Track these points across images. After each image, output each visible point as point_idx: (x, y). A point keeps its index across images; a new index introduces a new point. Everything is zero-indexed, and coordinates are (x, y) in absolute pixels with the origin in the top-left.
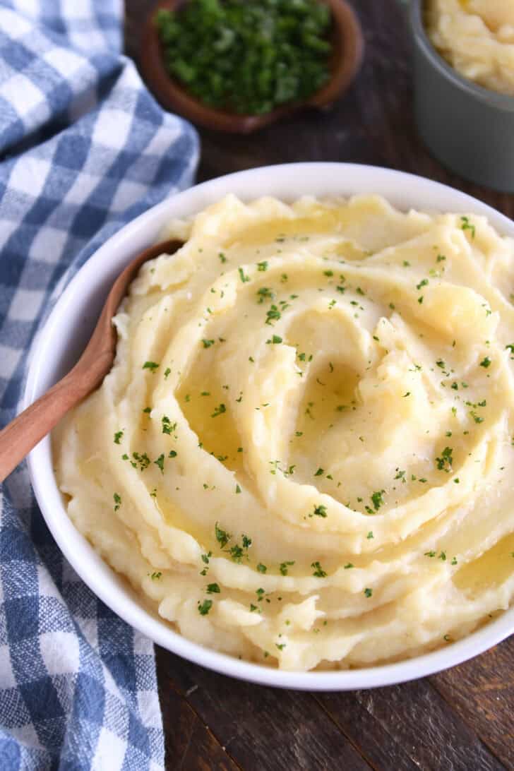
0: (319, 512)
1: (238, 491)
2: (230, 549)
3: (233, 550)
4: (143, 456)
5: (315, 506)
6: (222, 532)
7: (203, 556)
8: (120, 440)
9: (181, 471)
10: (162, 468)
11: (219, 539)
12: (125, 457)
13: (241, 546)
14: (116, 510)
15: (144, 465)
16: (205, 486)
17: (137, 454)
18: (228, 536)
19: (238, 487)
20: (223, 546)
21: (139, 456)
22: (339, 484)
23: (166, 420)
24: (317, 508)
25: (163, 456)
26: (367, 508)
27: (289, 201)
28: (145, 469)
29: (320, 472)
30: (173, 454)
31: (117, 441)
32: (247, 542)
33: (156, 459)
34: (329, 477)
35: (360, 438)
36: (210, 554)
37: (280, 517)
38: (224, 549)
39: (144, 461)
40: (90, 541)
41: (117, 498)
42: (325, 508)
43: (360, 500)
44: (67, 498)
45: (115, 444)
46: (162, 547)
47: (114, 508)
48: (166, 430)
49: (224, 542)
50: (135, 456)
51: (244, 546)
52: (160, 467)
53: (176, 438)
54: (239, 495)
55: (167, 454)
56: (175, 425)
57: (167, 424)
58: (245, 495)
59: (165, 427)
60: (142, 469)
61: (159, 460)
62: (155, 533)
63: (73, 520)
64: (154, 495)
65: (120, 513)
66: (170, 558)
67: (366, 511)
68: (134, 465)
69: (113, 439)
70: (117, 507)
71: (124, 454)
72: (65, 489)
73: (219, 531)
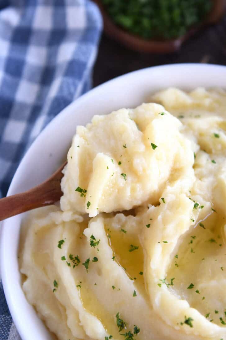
0: (188, 322)
1: (135, 295)
2: (125, 333)
3: (127, 334)
4: (76, 258)
5: (185, 317)
6: (121, 320)
7: (106, 338)
8: (62, 245)
9: (99, 272)
10: (87, 268)
11: (118, 325)
12: (63, 258)
13: (133, 332)
14: (54, 291)
15: (76, 263)
16: (113, 287)
17: (72, 255)
18: (125, 323)
19: (135, 292)
20: (120, 331)
21: (74, 257)
22: (204, 298)
23: (93, 237)
24: (187, 318)
25: (88, 260)
26: (221, 319)
27: (187, 91)
28: (75, 267)
29: (191, 286)
30: (96, 259)
31: (59, 246)
32: (137, 331)
33: (84, 262)
34: (197, 292)
35: (221, 268)
36: (111, 337)
37: (160, 318)
38: (121, 332)
39: (76, 261)
40: (35, 309)
41: (56, 284)
42: (192, 320)
43: (216, 312)
44: (24, 278)
45: (58, 248)
46: (81, 324)
47: (53, 289)
48: (92, 244)
49: (122, 328)
50: (71, 257)
51: (134, 333)
52: (86, 267)
53: (98, 250)
54: (135, 297)
55: (91, 259)
56: (98, 242)
57: (94, 240)
58: (140, 298)
59: (92, 242)
60: (74, 266)
61: (86, 262)
62: (77, 314)
63: (25, 294)
64: (79, 286)
65: (56, 294)
66: (84, 332)
67: (220, 321)
68: (69, 265)
69: (58, 244)
70: (54, 290)
71: (63, 256)
72: (23, 271)
73: (119, 319)
